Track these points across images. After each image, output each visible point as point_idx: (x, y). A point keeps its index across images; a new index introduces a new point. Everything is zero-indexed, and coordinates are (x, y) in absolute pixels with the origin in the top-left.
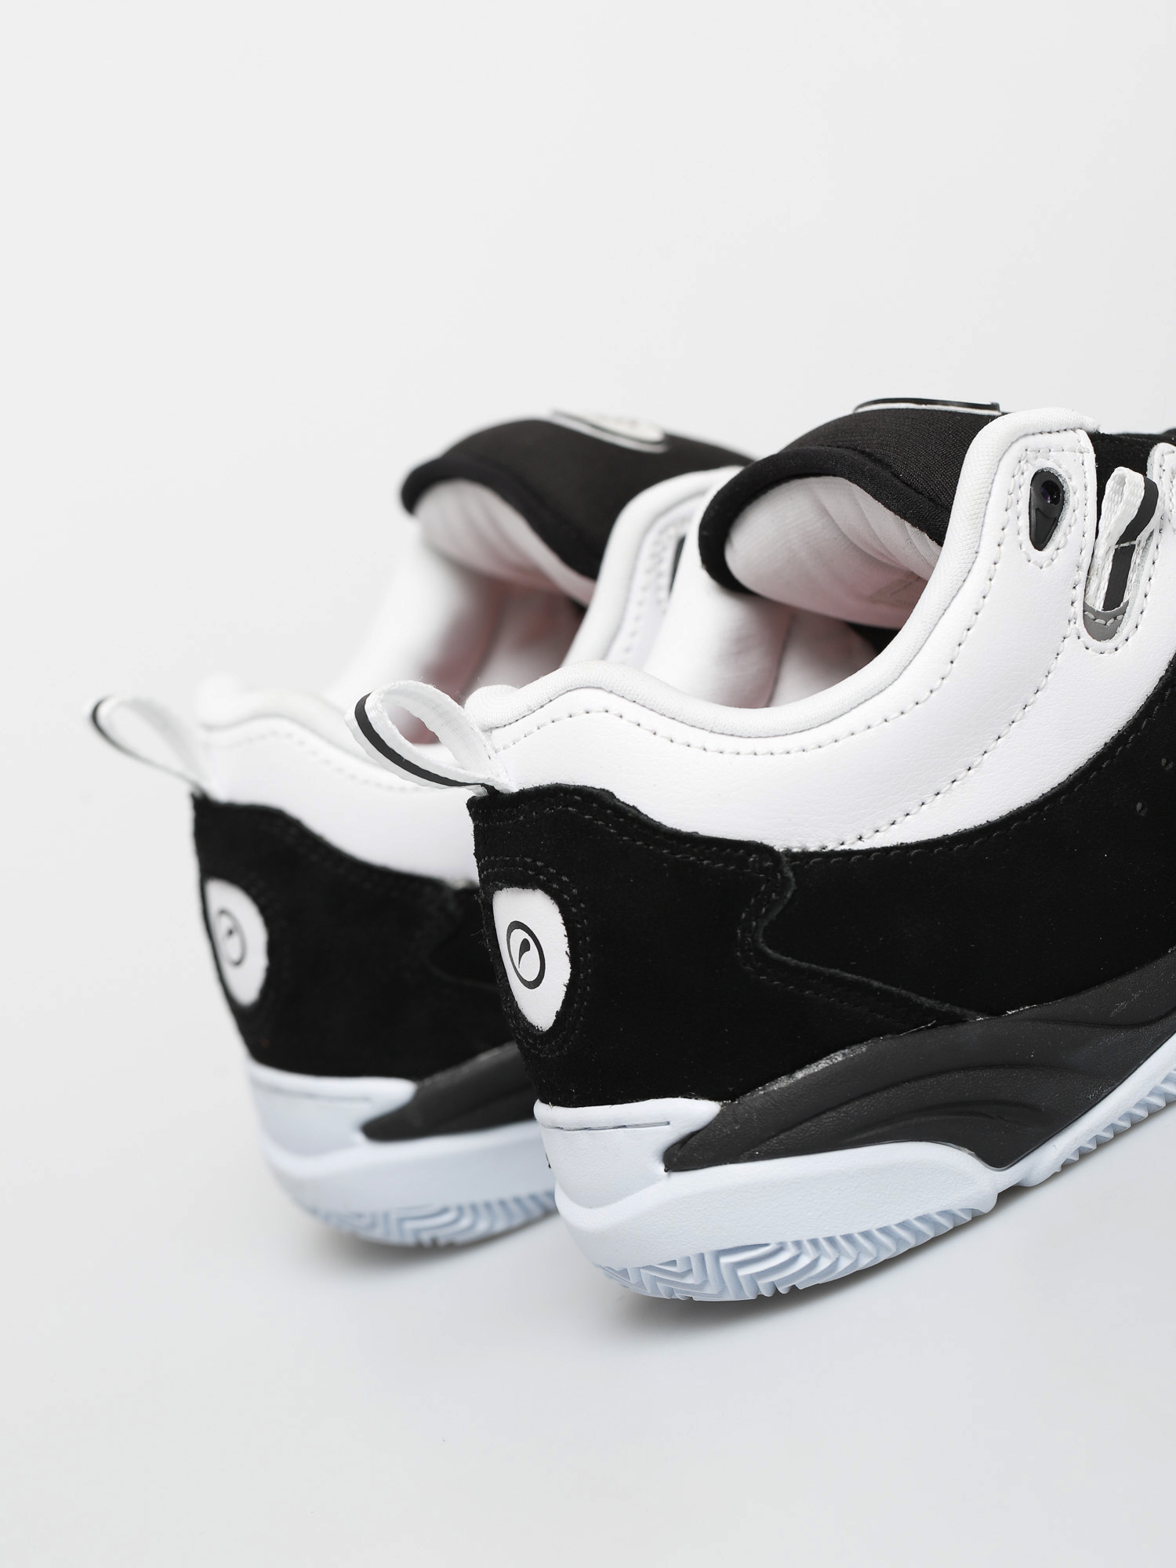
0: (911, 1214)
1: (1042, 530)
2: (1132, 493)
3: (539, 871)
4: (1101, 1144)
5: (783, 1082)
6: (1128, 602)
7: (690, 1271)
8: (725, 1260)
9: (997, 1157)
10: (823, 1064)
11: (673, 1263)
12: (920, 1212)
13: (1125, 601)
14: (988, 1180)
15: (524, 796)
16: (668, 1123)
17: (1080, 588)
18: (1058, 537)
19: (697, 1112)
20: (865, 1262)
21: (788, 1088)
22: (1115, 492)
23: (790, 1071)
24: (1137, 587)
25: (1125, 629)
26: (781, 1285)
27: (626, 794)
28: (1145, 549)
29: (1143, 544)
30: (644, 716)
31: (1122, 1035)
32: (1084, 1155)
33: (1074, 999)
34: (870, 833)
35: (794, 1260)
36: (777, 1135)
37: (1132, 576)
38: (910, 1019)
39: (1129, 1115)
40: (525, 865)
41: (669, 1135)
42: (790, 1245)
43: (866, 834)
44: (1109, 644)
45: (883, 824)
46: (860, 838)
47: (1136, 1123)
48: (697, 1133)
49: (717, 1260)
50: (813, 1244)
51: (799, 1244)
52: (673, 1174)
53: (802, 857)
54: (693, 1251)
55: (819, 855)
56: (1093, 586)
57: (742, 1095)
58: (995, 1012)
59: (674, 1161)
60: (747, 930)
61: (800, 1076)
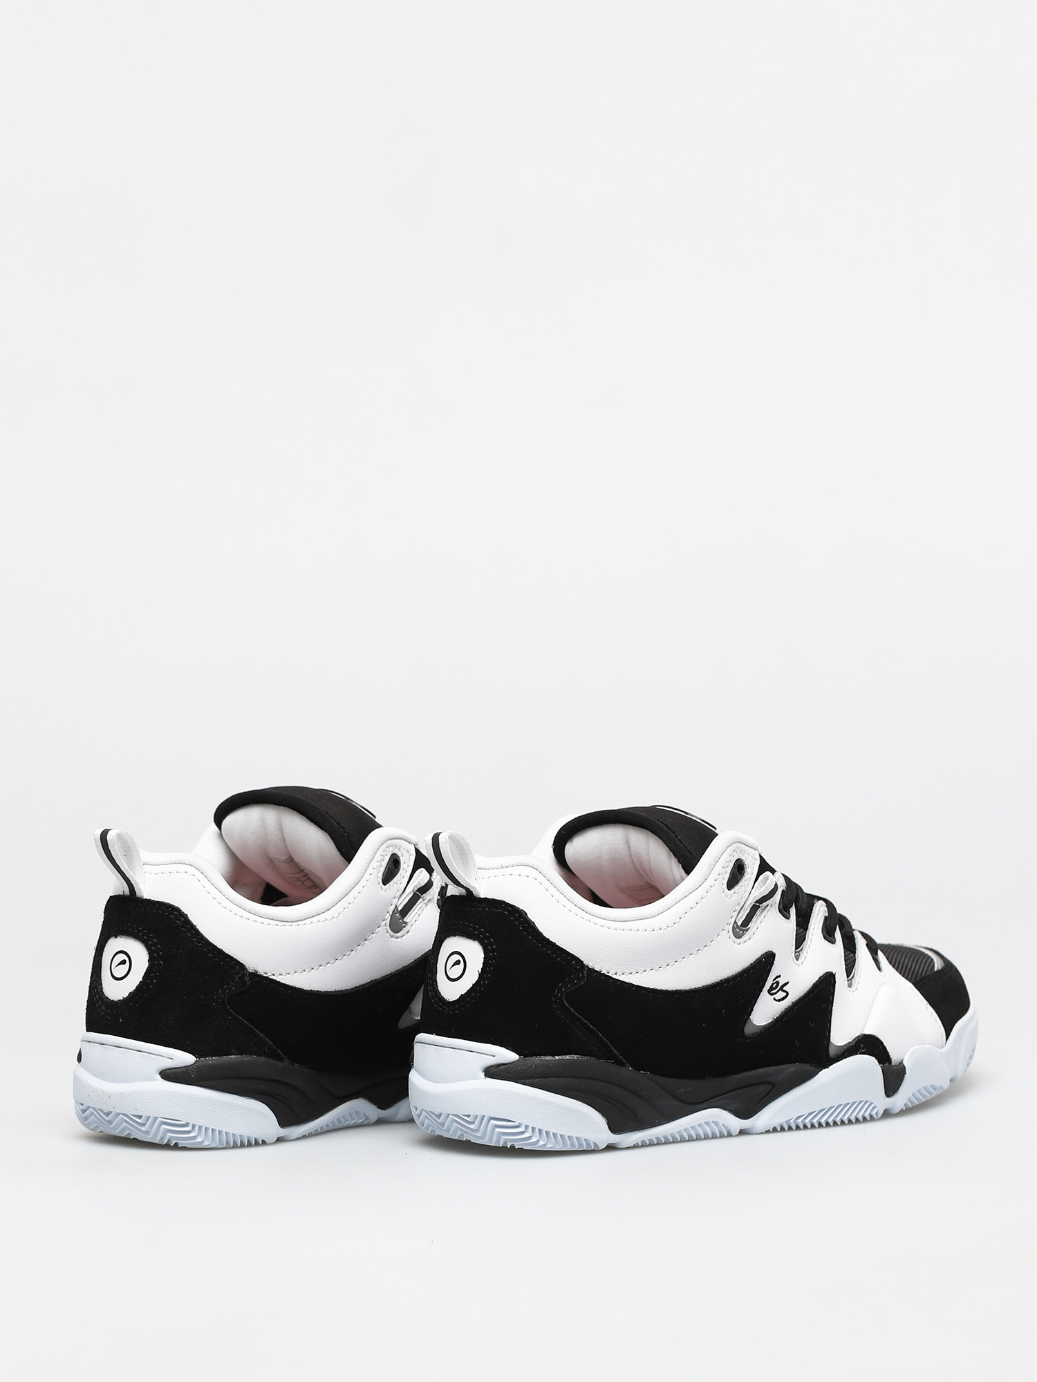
1: (733, 882)
2: (770, 884)
3: (481, 933)
4: (651, 1144)
5: (548, 1058)
6: (750, 928)
7: (474, 1123)
8: (493, 1122)
9: (615, 1128)
10: (568, 1057)
11: (469, 1116)
12: (578, 1135)
13: (749, 926)
14: (606, 1136)
15: (487, 900)
16: (493, 1056)
17: (736, 913)
18: (736, 888)
19: (506, 1055)
20: (557, 1148)
21: (551, 1060)
22: (762, 881)
23: (553, 1056)
24: (755, 923)
25: (745, 937)
26: (510, 1142)
27: (531, 916)
28: (763, 910)
30: (550, 887)
32: (643, 1145)
33: (666, 1079)
34: (621, 974)
35: (523, 1133)
36: (539, 1078)
37: (754, 919)
38: (607, 1055)
39: (665, 1137)
40: (475, 929)
41: (492, 1061)
42: (524, 1126)
44: (738, 940)
45: (627, 972)
47: (667, 1143)
48: (506, 1064)
49: (489, 1121)
50: (533, 1129)
51: (527, 1127)
52: (488, 1079)
53: (593, 971)
54: (480, 1114)
55: (599, 973)
56: (741, 915)
57: (531, 1056)
58: (637, 1069)
59: (493, 1072)
60: (560, 990)
61: (557, 1058)
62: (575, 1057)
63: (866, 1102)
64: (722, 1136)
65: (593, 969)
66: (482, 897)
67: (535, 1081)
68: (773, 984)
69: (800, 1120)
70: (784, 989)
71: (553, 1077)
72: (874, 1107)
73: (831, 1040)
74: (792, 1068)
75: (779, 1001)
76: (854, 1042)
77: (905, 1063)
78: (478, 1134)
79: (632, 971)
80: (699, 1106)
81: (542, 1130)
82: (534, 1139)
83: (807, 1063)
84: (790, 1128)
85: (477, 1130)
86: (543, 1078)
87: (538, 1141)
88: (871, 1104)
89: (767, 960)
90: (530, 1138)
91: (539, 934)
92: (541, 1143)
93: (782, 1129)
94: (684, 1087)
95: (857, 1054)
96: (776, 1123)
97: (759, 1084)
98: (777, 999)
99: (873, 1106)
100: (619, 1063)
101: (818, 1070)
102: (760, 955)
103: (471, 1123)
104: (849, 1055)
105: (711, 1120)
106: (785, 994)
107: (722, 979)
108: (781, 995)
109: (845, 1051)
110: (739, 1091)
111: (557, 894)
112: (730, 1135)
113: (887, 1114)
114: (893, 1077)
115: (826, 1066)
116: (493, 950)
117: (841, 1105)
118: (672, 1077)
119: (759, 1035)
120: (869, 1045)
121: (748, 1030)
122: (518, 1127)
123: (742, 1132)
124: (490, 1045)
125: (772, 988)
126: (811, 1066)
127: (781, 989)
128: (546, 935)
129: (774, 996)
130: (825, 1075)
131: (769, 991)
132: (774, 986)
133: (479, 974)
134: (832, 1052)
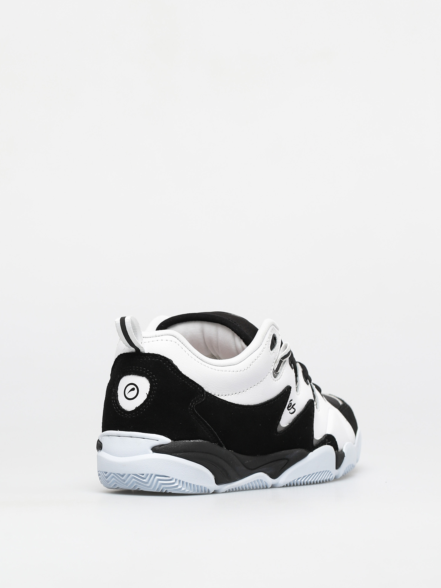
0: (200, 484)
1: (272, 347)
2: (288, 349)
3: (147, 372)
5: (187, 441)
6: (279, 373)
8: (157, 477)
9: (218, 481)
10: (197, 441)
11: (143, 475)
14: (213, 486)
15: (149, 354)
16: (158, 441)
17: (274, 363)
18: (274, 350)
19: (164, 440)
21: (189, 443)
23: (190, 440)
24: (281, 370)
25: (278, 378)
26: (165, 489)
27: (175, 363)
29: (284, 362)
31: (245, 469)
33: (241, 455)
35: (174, 483)
36: (183, 452)
38: (214, 440)
40: (143, 370)
41: (156, 443)
42: (174, 479)
43: (220, 395)
44: (275, 379)
45: (224, 394)
46: (218, 395)
47: (236, 491)
48: (165, 445)
49: (155, 477)
50: (179, 481)
51: (176, 480)
52: (154, 453)
53: (207, 393)
54: (150, 473)
55: (210, 394)
56: (275, 365)
57: (178, 440)
58: (228, 448)
59: (156, 449)
60: (192, 404)
61: (192, 441)
62: (201, 441)
63: (328, 471)
64: (263, 488)
65: (208, 392)
66: (146, 353)
67: (181, 454)
68: (289, 404)
69: (299, 480)
70: (294, 407)
71: (190, 452)
72: (331, 475)
73: (314, 437)
74: (298, 451)
75: (292, 413)
76: (324, 438)
77: (344, 451)
78: (148, 485)
79: (226, 394)
80: (256, 470)
81: (184, 482)
82: (179, 487)
83: (303, 448)
84: (294, 485)
85: (147, 483)
86: (185, 452)
87: (181, 488)
88: (330, 472)
89: (287, 391)
90: (177, 486)
91: (180, 373)
92: (183, 489)
93: (290, 486)
94: (249, 460)
95: (326, 445)
96: (288, 482)
97: (281, 459)
98: (291, 412)
99: (331, 473)
100: (220, 445)
101: (308, 453)
102: (285, 388)
103: (145, 478)
104: (322, 445)
105: (259, 479)
106: (294, 410)
107: (268, 400)
108: (292, 410)
109: (320, 443)
110: (272, 463)
111: (188, 351)
112: (267, 488)
113: (336, 479)
114: (340, 458)
115: (312, 451)
116: (155, 382)
117: (318, 472)
118: (243, 454)
119: (283, 432)
120: (329, 440)
121: (279, 429)
122: (171, 480)
123: (273, 487)
124: (155, 434)
125: (289, 407)
126: (305, 450)
127: (293, 407)
128: (184, 372)
129: (290, 411)
130: (312, 455)
131: (288, 408)
132: (290, 405)
133: (147, 395)
134: (315, 443)
